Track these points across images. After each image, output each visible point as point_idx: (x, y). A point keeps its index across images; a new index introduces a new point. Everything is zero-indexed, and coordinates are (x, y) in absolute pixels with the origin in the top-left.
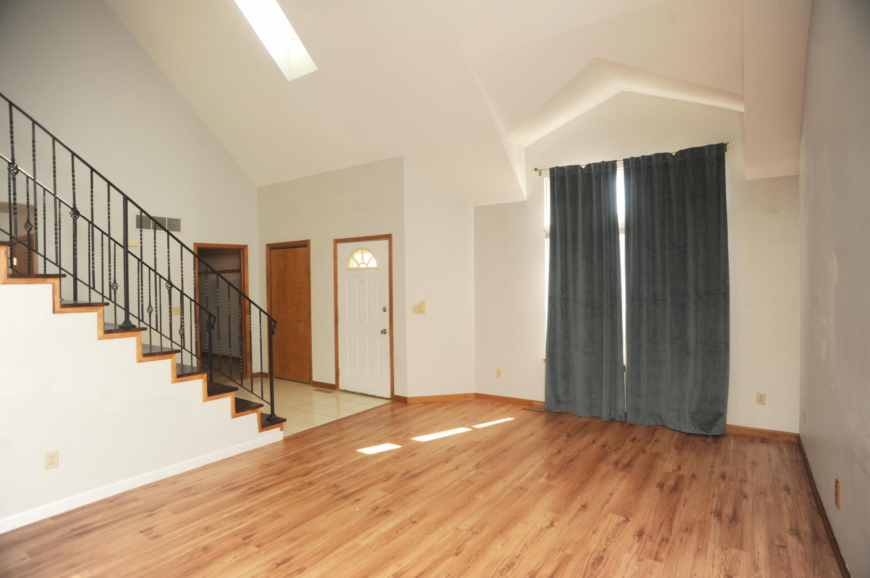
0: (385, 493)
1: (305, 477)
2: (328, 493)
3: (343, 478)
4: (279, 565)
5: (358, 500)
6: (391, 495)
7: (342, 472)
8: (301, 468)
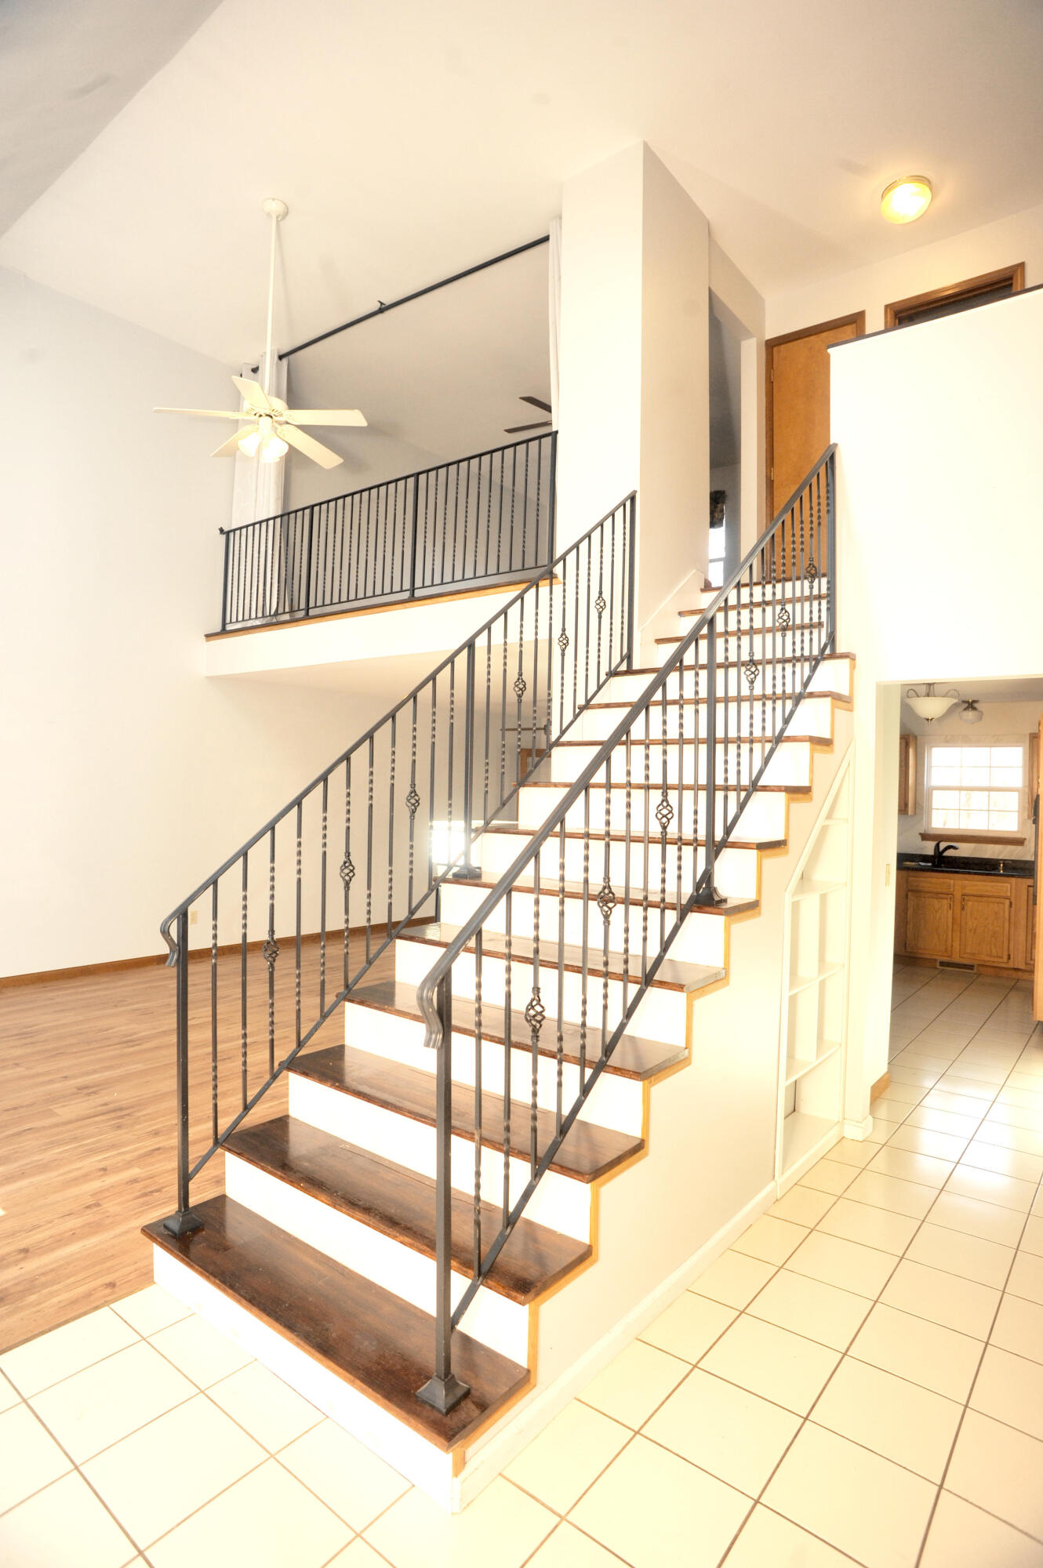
0: (55, 1110)
1: (157, 1146)
2: (139, 1117)
3: (95, 1139)
4: (229, 1058)
5: (106, 1104)
6: (51, 1107)
7: (88, 1151)
8: (157, 1166)
